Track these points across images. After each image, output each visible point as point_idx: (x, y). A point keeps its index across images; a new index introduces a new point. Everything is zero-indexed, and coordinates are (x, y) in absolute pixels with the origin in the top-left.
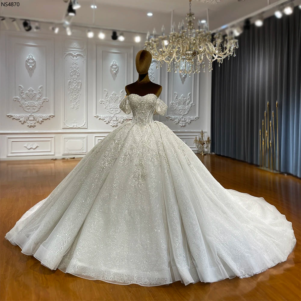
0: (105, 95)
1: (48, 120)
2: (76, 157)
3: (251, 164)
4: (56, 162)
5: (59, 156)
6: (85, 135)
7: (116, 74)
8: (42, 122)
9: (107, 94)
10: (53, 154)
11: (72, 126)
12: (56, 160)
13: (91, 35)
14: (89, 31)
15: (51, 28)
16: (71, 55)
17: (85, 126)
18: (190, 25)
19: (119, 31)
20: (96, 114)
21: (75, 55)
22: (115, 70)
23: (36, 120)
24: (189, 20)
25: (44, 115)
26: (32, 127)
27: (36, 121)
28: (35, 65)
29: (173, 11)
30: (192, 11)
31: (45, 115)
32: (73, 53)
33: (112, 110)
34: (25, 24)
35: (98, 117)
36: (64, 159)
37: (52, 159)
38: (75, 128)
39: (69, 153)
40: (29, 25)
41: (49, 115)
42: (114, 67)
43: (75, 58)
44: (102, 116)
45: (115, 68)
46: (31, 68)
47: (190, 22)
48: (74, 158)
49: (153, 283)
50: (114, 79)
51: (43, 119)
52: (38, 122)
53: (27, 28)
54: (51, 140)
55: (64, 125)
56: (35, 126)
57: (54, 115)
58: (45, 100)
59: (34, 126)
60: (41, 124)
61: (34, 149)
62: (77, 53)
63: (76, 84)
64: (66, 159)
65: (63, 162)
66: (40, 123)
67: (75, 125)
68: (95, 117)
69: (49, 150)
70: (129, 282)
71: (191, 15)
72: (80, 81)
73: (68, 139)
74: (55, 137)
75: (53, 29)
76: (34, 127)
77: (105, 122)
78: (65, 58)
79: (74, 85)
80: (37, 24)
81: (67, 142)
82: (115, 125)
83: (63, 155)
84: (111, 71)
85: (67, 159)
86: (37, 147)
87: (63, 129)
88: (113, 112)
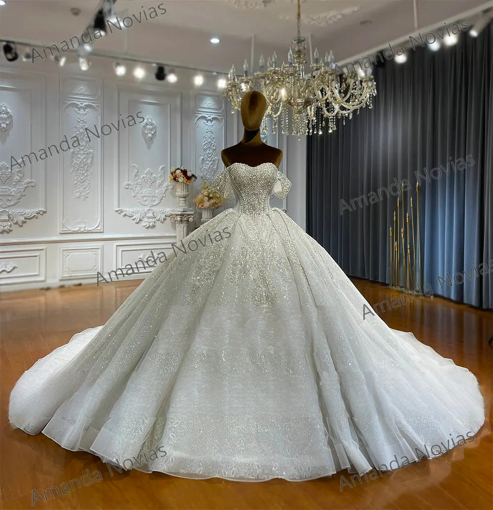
0: (134, 174)
1: (34, 219)
2: (84, 282)
3: (375, 282)
4: (48, 293)
5: (54, 282)
6: (100, 244)
7: (151, 139)
8: (24, 222)
9: (138, 172)
10: (42, 279)
11: (77, 229)
12: (48, 289)
13: (121, 71)
14: (118, 64)
15: (52, 57)
16: (76, 105)
17: (99, 228)
18: (299, 57)
19: (167, 65)
20: (119, 207)
21: (82, 106)
22: (150, 133)
23: (12, 220)
24: (296, 49)
25: (27, 211)
26: (5, 233)
27: (12, 222)
28: (11, 122)
29: (255, 36)
30: (303, 35)
31: (30, 211)
32: (79, 103)
33: (145, 199)
34: (8, 49)
35: (122, 212)
36: (62, 287)
37: (42, 289)
38: (82, 233)
39: (71, 276)
40: (14, 51)
41: (36, 210)
42: (148, 126)
43: (82, 111)
44: (128, 210)
45: (151, 130)
46: (4, 128)
47: (299, 51)
48: (80, 285)
49: (306, 476)
50: (149, 147)
51: (25, 218)
52: (16, 223)
53: (10, 56)
54: (40, 255)
55: (63, 228)
56: (11, 231)
57: (45, 210)
58: (29, 185)
59: (9, 231)
60: (21, 226)
61: (9, 272)
62: (85, 104)
63: (84, 156)
64: (67, 286)
65: (61, 292)
66: (21, 224)
67: (82, 227)
68: (117, 211)
69: (37, 273)
70: (266, 476)
71: (299, 41)
72: (92, 151)
73: (71, 251)
74: (46, 248)
75: (57, 59)
76: (8, 233)
77: (134, 219)
78: (64, 111)
79: (80, 158)
80: (28, 50)
81: (68, 257)
82: (151, 224)
83: (61, 280)
84: (144, 135)
85: (69, 287)
86: (14, 268)
87: (61, 234)
88: (147, 203)
